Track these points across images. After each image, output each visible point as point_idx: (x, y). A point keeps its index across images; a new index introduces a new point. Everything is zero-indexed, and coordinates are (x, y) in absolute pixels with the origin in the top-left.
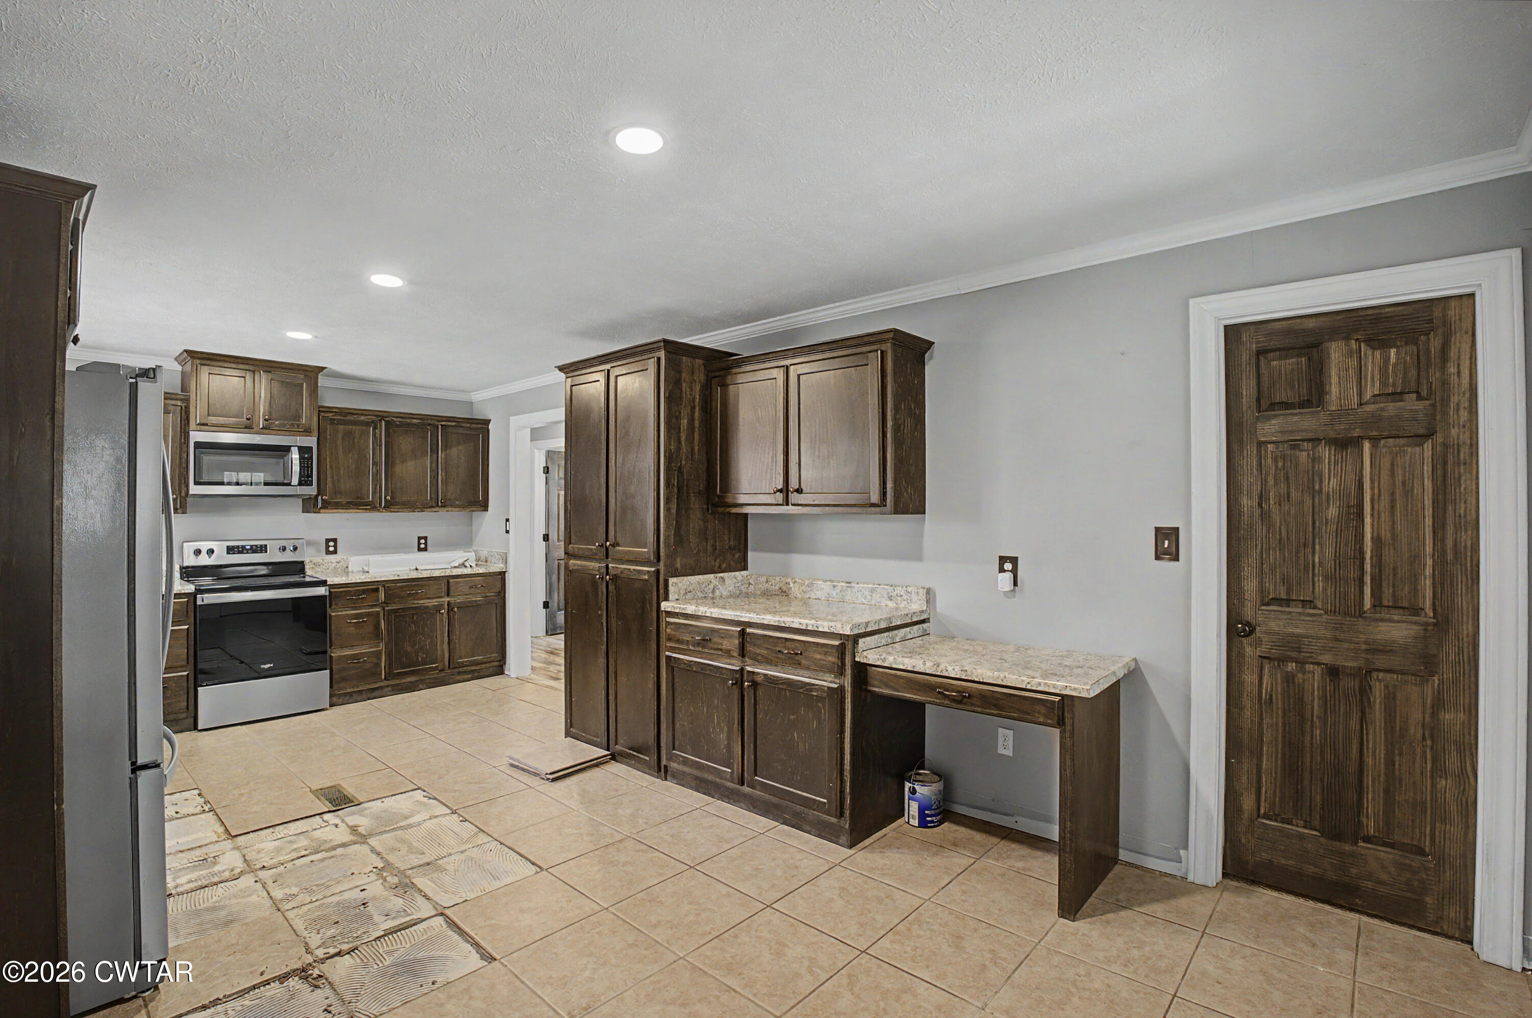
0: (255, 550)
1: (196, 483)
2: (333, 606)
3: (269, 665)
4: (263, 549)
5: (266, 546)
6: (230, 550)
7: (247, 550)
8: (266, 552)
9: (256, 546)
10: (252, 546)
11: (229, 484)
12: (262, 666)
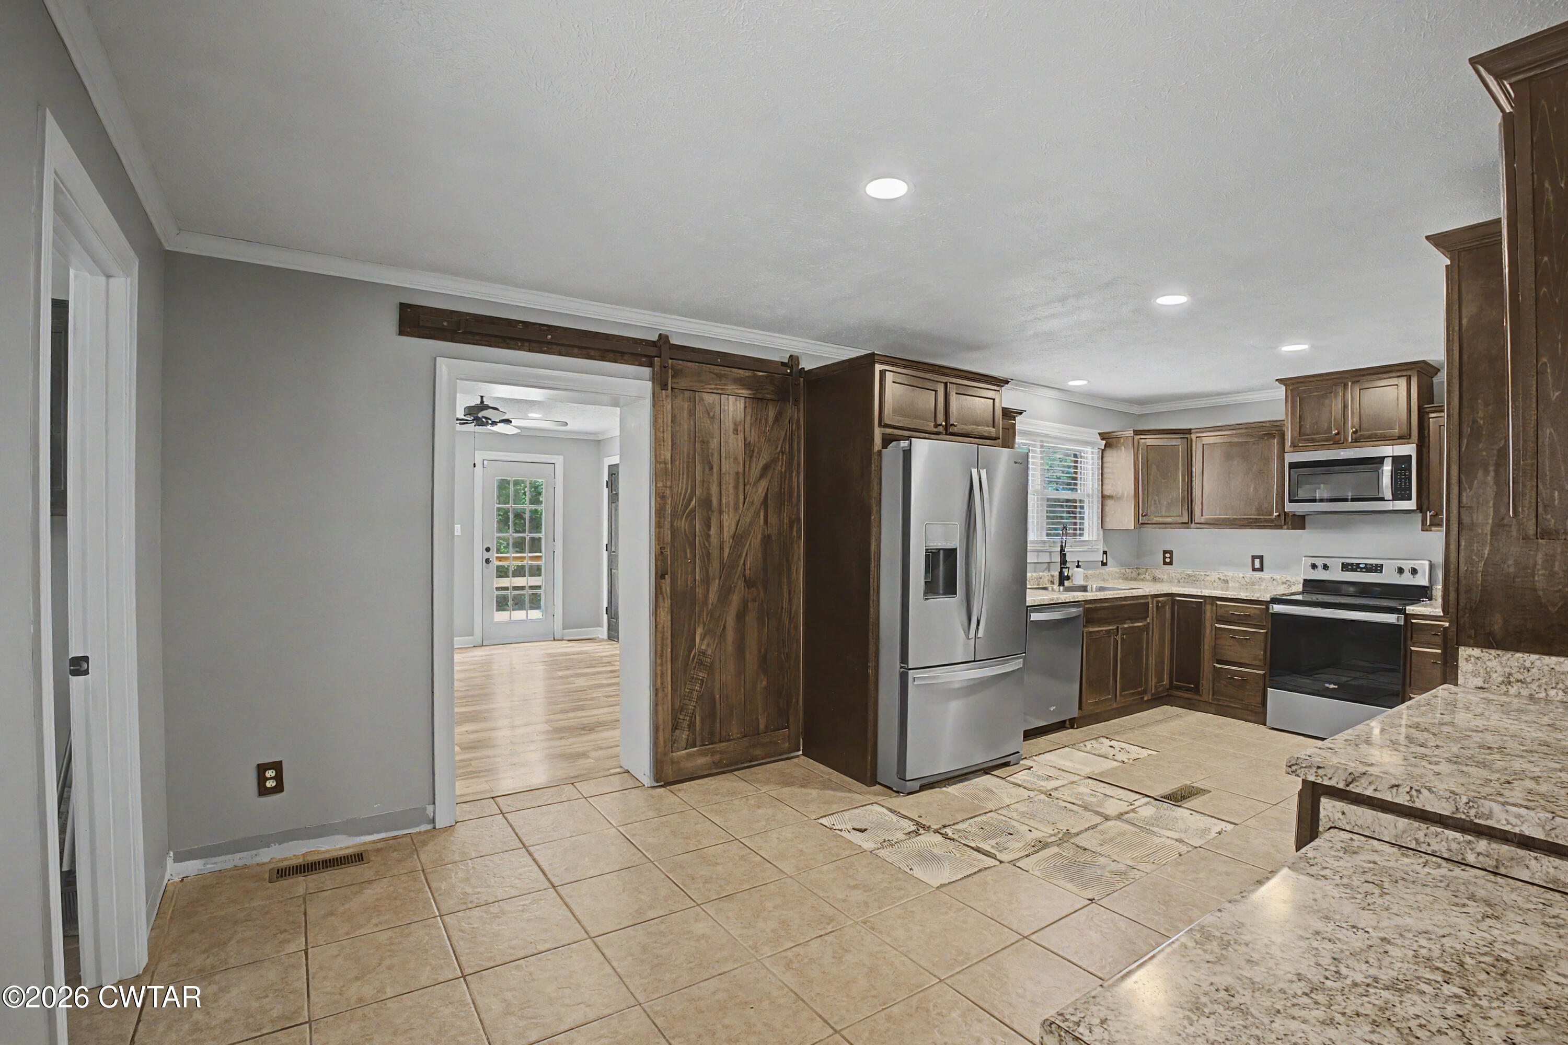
0: (1370, 569)
1: (1290, 501)
2: (1414, 640)
3: (1332, 686)
4: (1378, 569)
5: (1382, 566)
6: (1346, 567)
7: (1362, 568)
8: (1381, 572)
9: (1371, 565)
10: (1366, 564)
11: (1321, 500)
12: (1327, 685)
